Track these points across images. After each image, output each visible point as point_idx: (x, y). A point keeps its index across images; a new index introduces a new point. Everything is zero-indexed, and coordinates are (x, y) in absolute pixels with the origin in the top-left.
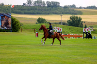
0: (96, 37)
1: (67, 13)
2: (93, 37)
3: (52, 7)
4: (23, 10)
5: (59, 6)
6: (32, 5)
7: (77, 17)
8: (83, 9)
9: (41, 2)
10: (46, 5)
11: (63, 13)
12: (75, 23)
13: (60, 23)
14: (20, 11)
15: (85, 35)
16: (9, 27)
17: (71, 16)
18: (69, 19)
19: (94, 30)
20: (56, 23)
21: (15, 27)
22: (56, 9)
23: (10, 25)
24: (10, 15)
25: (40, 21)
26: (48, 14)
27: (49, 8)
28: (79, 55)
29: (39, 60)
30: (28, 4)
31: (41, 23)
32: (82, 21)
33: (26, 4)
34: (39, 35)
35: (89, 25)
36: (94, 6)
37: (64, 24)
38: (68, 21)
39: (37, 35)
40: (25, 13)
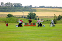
0: (45, 25)
1: (26, 11)
2: (43, 25)
3: (17, 7)
5: (21, 6)
6: (4, 6)
7: (33, 13)
8: (37, 8)
9: (10, 4)
10: (13, 6)
11: (24, 11)
15: (38, 24)
17: (29, 12)
18: (28, 14)
20: (20, 17)
26: (15, 11)
27: (15, 8)
28: (34, 38)
30: (2, 5)
31: (10, 17)
32: (36, 15)
33: (0, 5)
34: (8, 25)
35: (41, 18)
37: (25, 18)
38: (27, 16)
39: (7, 25)
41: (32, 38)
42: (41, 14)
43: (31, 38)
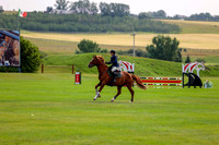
0: (211, 83)
1: (145, 30)
2: (204, 83)
3: (113, 15)
4: (47, 22)
5: (128, 13)
6: (66, 12)
7: (168, 39)
8: (182, 21)
9: (87, 5)
10: (99, 12)
11: (136, 30)
12: (165, 51)
13: (131, 52)
14: (39, 24)
15: (187, 79)
16: (15, 62)
17: (156, 35)
18: (151, 43)
19: (206, 68)
20: (121, 53)
21: (28, 61)
22: (121, 21)
23: (18, 58)
24: (18, 35)
25: (86, 47)
26: (104, 31)
27: (104, 19)
28: (172, 125)
29: (81, 135)
30: (59, 8)
31: (87, 52)
32: (180, 46)
33: (54, 8)
34: (82, 78)
35: (196, 58)
36: (208, 14)
37: (139, 54)
38: (147, 48)
40: (52, 30)
41: (165, 128)
42: (197, 42)
43: (161, 128)
